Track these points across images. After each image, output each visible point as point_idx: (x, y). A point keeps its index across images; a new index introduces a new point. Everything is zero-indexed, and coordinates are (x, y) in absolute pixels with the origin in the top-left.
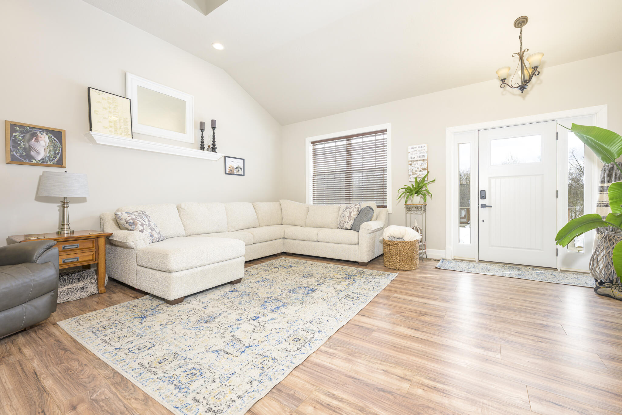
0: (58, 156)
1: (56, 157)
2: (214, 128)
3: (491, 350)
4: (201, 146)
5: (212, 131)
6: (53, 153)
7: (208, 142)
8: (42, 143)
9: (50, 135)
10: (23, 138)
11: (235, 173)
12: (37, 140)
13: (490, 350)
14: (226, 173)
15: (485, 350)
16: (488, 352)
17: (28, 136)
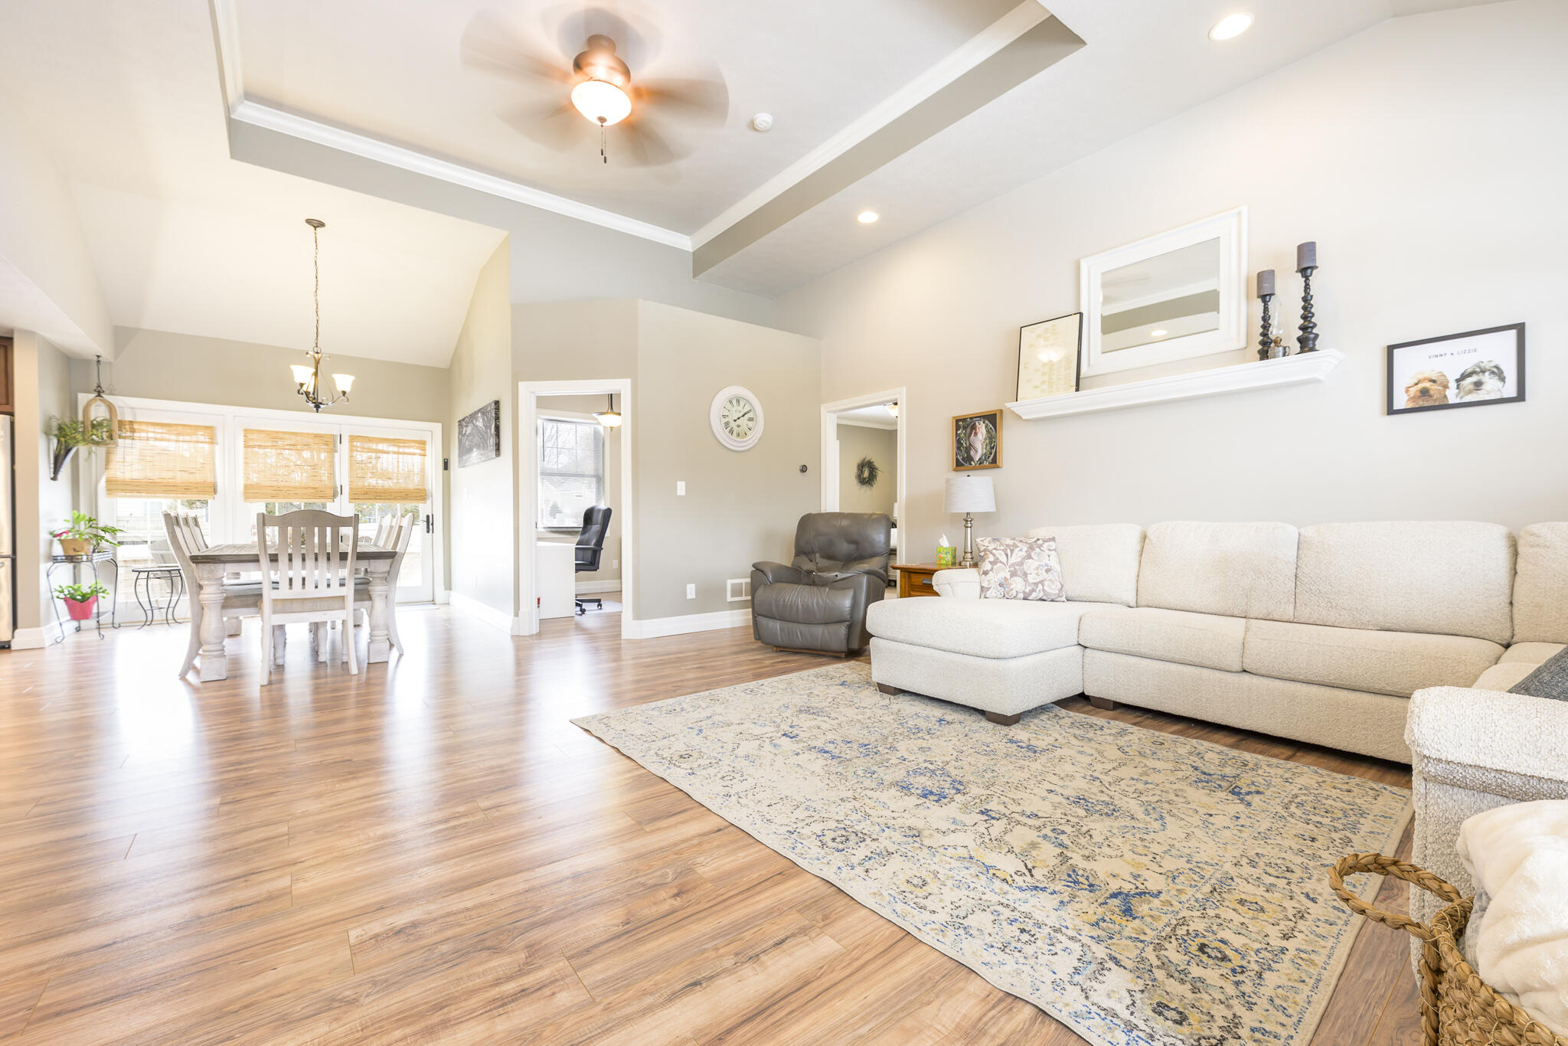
0: (993, 451)
1: (991, 453)
2: (1305, 271)
3: (377, 941)
4: (1260, 347)
5: (1300, 280)
6: (988, 447)
7: (1286, 324)
8: (980, 436)
9: (987, 422)
10: (965, 434)
11: (1451, 401)
12: (976, 434)
13: (379, 939)
14: (1391, 411)
15: (391, 930)
16: (382, 929)
17: (968, 430)
